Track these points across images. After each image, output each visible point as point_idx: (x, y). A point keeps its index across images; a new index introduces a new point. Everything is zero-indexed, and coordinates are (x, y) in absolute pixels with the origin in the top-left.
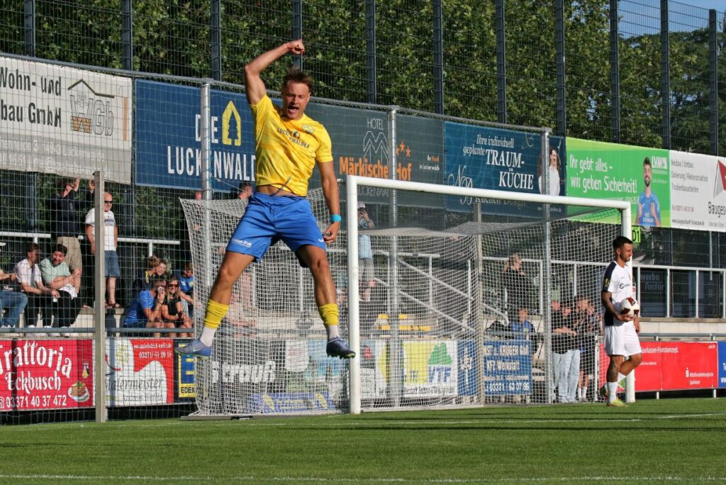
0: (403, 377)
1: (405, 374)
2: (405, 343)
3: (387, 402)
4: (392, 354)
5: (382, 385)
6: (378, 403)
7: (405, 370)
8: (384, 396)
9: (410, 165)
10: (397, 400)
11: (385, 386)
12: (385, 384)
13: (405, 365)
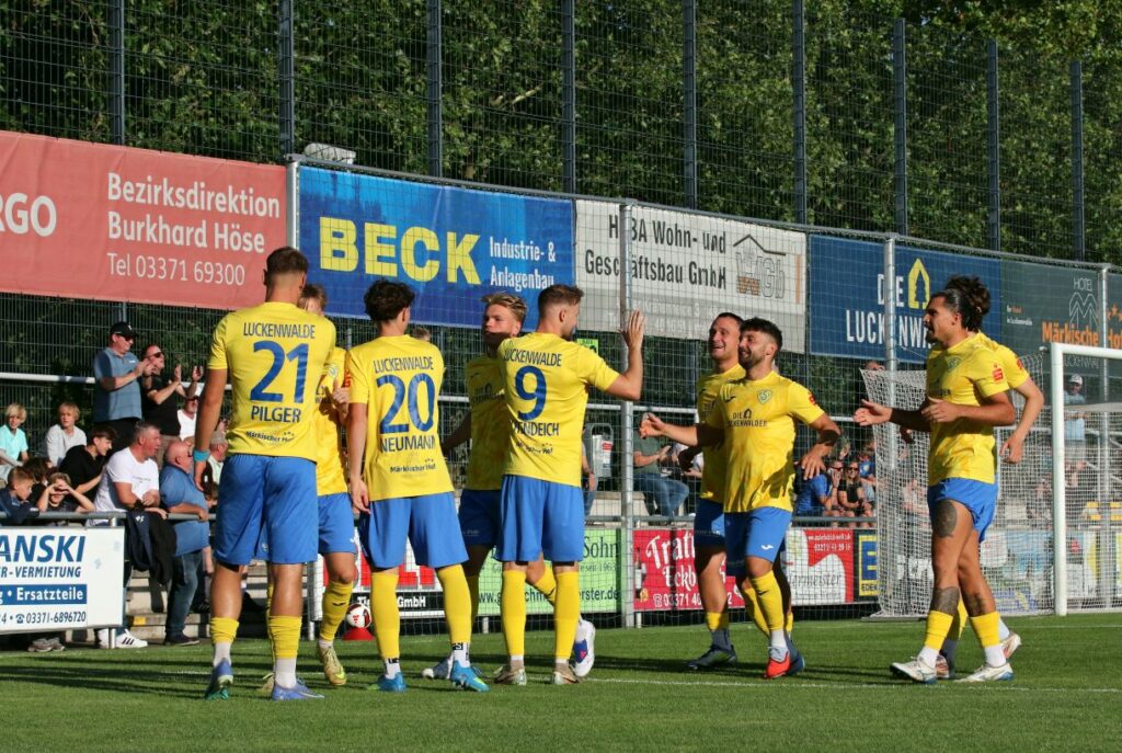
0: (1115, 574)
1: (1118, 570)
2: (1117, 535)
3: (1097, 603)
4: (1102, 547)
5: (1091, 582)
6: (1087, 603)
7: (1118, 566)
8: (1093, 595)
10: (1108, 600)
11: (1095, 584)
12: (1095, 581)
13: (1118, 560)
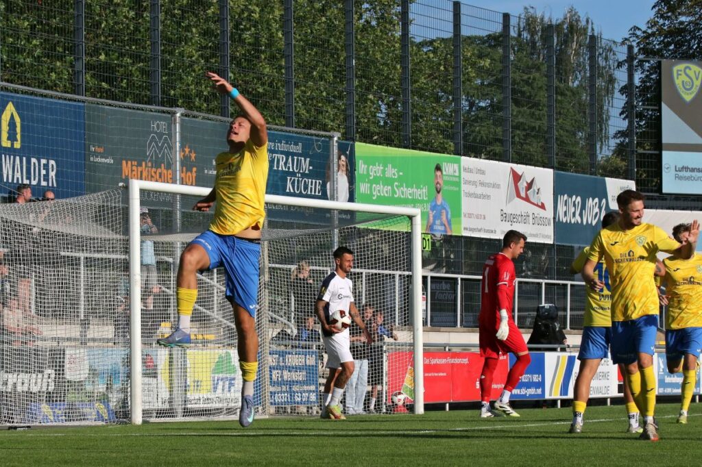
0: (185, 387)
1: (188, 383)
2: (188, 352)
3: (170, 412)
4: (175, 363)
5: (165, 395)
6: (160, 413)
7: (188, 380)
8: (167, 406)
9: (194, 169)
10: (180, 410)
11: (168, 396)
12: (168, 393)
13: (188, 375)
